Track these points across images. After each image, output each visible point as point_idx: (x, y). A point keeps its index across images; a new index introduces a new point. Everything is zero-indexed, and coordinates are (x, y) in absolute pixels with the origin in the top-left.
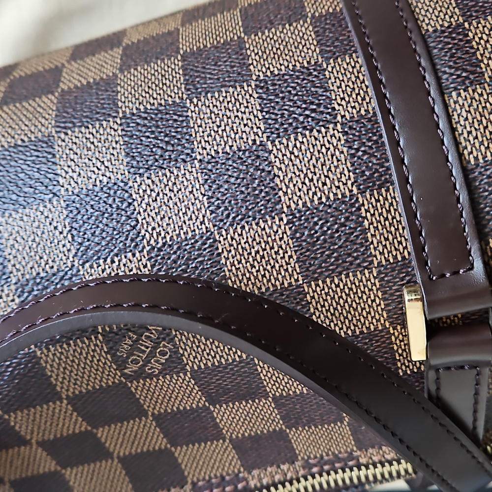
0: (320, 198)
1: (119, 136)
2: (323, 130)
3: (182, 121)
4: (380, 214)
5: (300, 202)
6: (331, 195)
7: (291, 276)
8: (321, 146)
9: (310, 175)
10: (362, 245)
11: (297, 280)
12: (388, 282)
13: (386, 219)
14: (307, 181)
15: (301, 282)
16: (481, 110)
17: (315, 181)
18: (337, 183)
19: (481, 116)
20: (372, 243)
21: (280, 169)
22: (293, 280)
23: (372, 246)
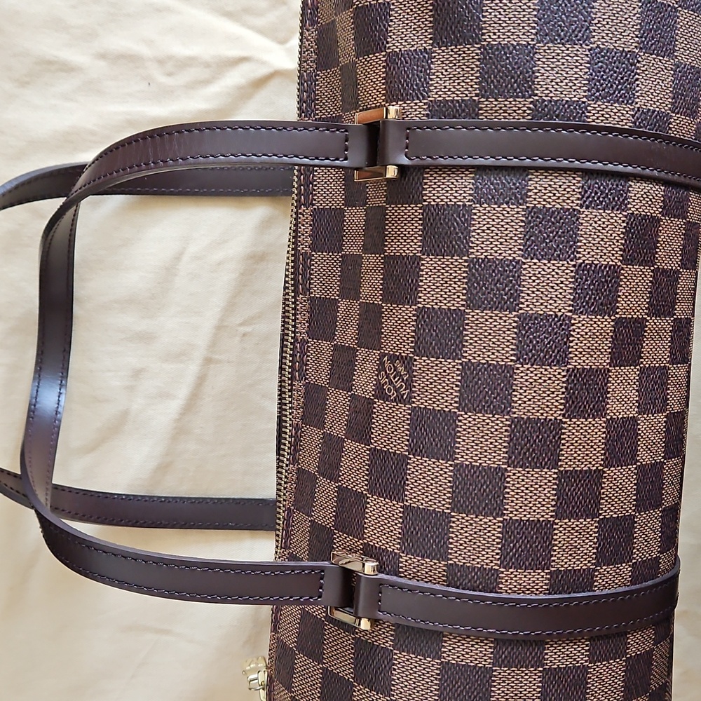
0: (453, 539)
1: (546, 417)
2: (498, 557)
3: (541, 463)
4: (431, 571)
5: (454, 525)
6: (452, 546)
7: (411, 499)
8: (487, 552)
9: (470, 538)
10: (415, 551)
11: (407, 501)
12: (389, 556)
13: (427, 573)
14: (467, 535)
15: (405, 503)
16: (476, 657)
17: (464, 540)
18: (459, 552)
19: (471, 655)
20: (414, 558)
21: (481, 520)
22: (408, 499)
23: (412, 557)
